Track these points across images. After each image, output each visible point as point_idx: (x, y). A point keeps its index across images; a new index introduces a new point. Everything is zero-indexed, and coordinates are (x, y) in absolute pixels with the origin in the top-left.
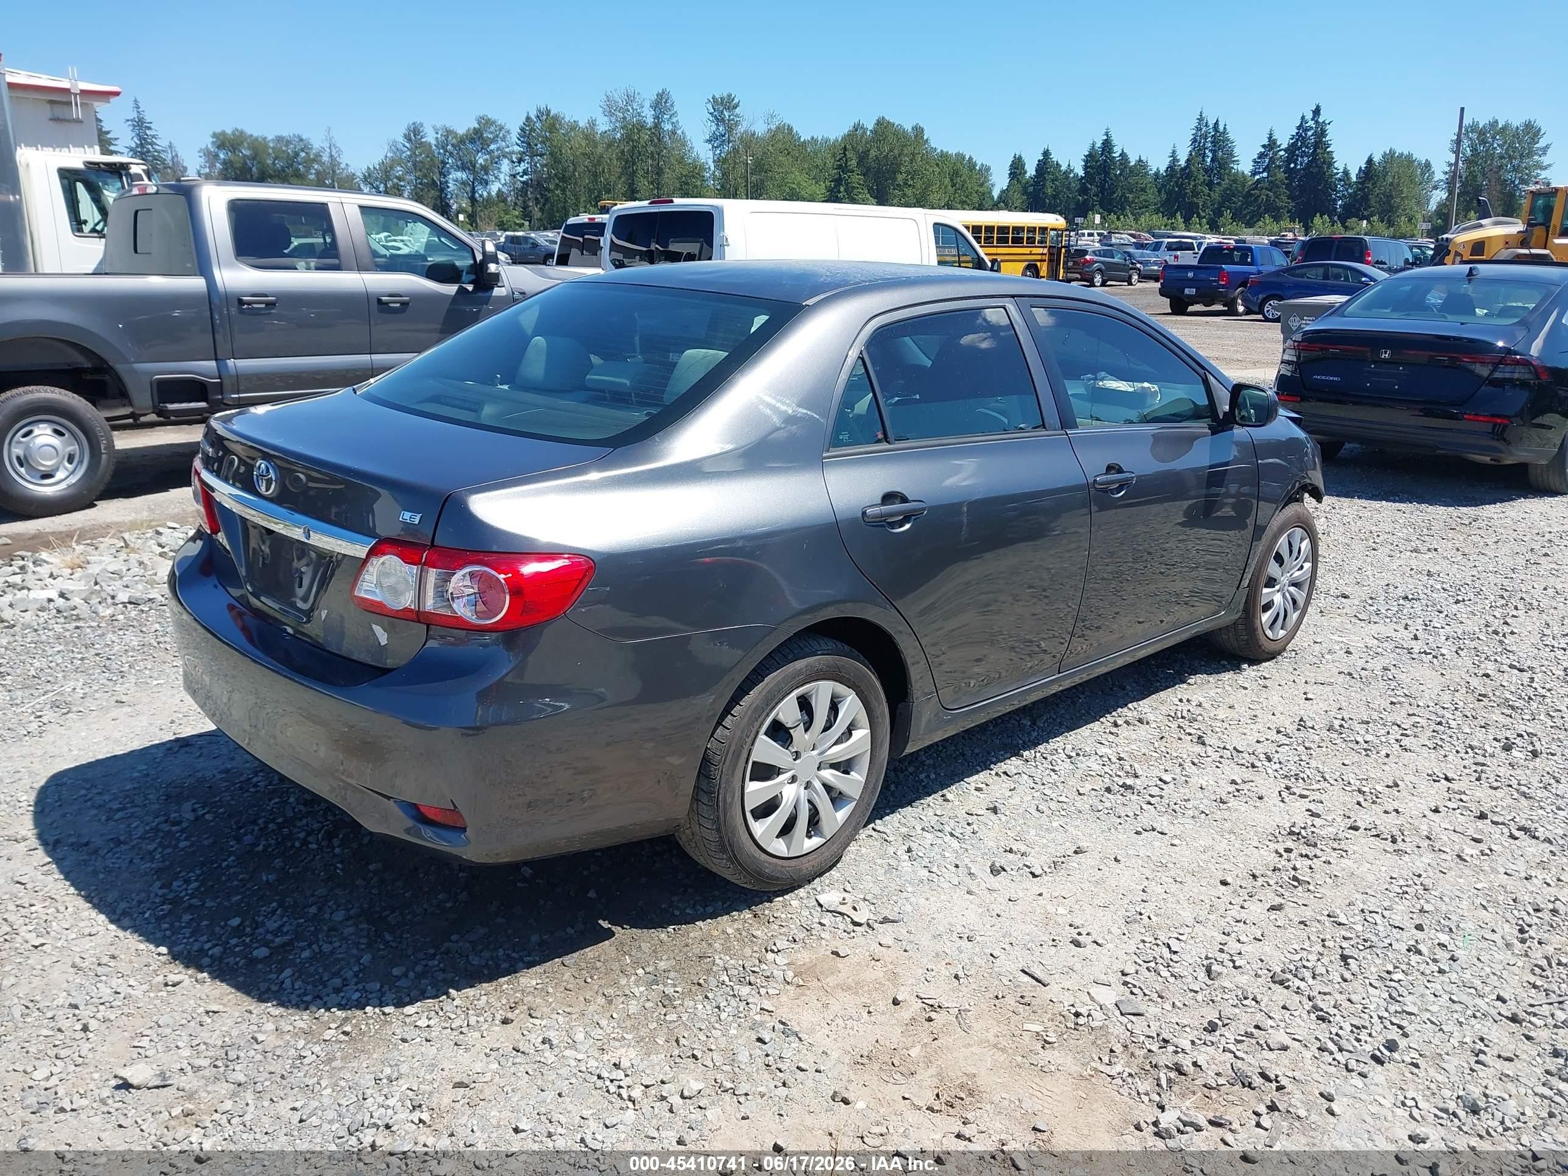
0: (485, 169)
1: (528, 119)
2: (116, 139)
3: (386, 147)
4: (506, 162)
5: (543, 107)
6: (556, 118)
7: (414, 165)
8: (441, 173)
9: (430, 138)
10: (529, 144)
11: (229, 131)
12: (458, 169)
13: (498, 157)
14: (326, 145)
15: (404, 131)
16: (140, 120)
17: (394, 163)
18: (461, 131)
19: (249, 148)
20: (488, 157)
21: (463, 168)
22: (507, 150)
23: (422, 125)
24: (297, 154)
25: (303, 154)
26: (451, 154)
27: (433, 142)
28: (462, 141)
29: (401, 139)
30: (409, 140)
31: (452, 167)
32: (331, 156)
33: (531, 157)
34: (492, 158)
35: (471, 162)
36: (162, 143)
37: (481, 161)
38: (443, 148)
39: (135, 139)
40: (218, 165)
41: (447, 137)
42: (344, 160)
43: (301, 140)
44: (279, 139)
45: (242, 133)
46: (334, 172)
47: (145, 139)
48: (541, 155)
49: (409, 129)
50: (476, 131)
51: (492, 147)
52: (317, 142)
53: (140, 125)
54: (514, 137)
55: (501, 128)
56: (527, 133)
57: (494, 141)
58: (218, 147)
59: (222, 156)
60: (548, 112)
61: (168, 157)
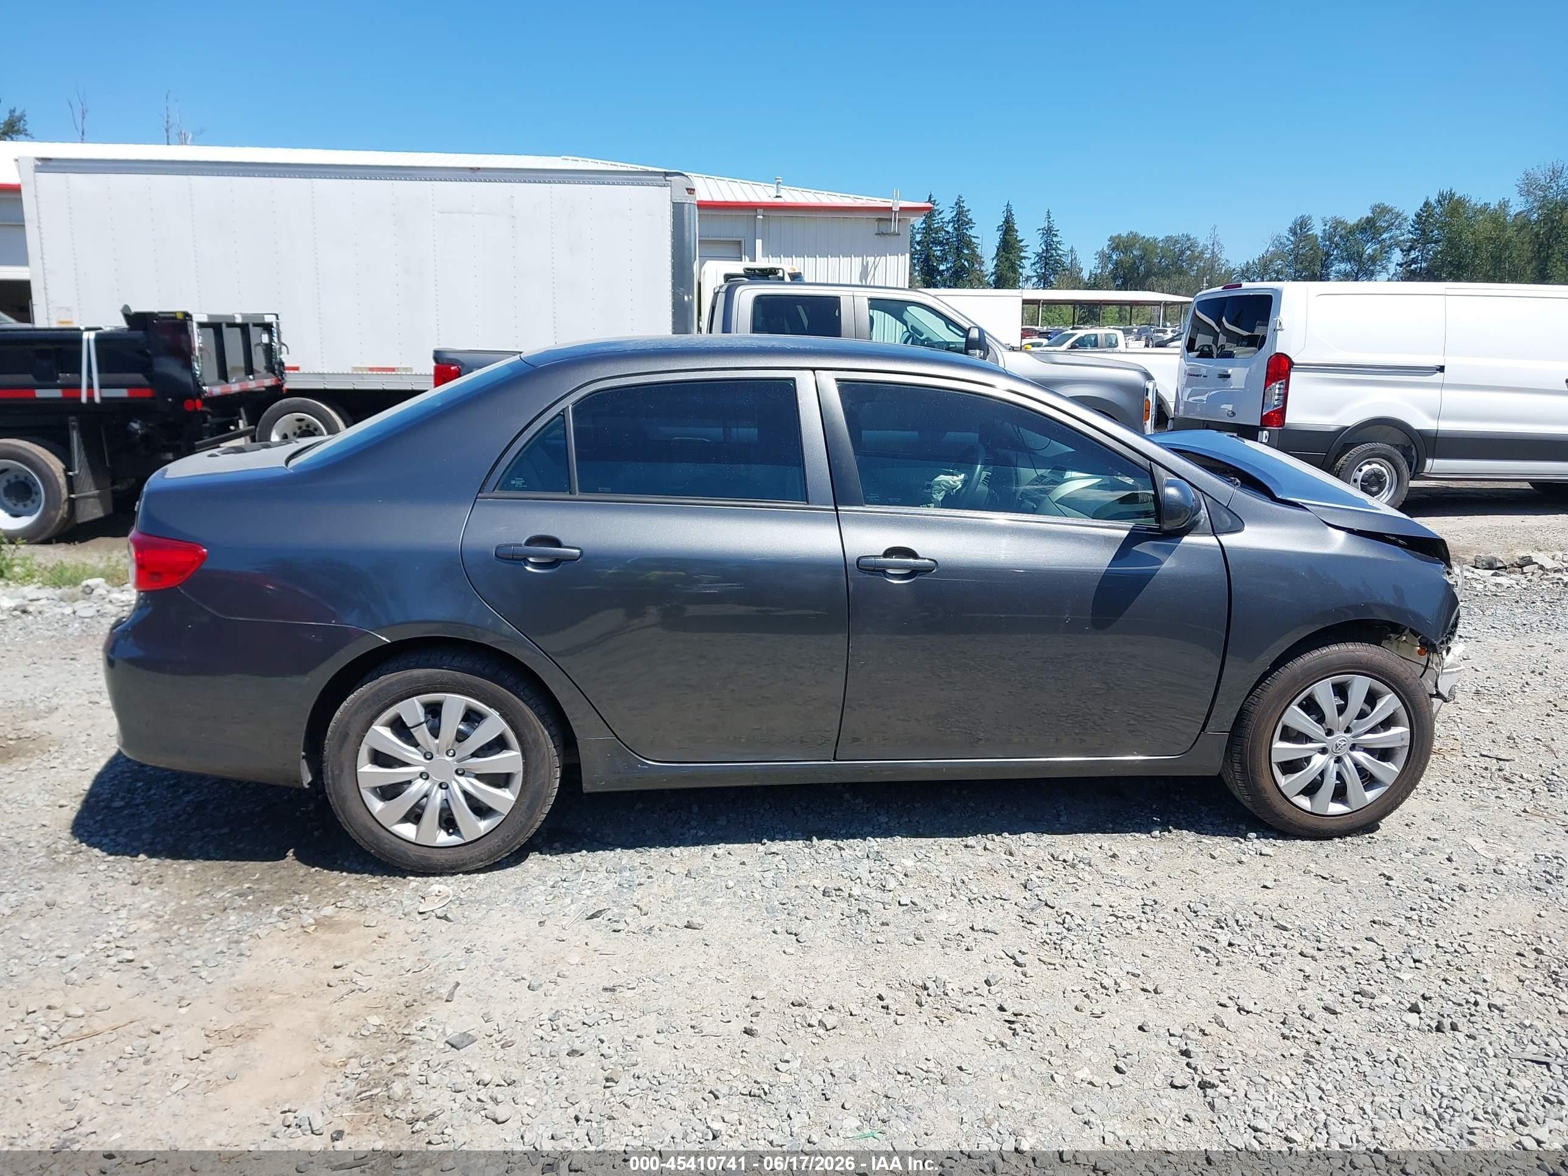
0: (1373, 259)
1: (1426, 204)
2: (1027, 246)
3: (1269, 241)
4: (1397, 250)
5: (1446, 190)
6: (1461, 202)
7: (1296, 258)
8: (1322, 266)
9: (1317, 229)
10: (1424, 231)
11: (1124, 234)
12: (1343, 260)
13: (1390, 247)
14: (1209, 243)
15: (1290, 225)
16: (1049, 228)
17: (1275, 256)
18: (1352, 220)
19: (1139, 249)
20: (1378, 246)
21: (1349, 259)
22: (1401, 238)
23: (1310, 218)
24: (1182, 253)
25: (1189, 252)
26: (1337, 246)
27: (1320, 234)
28: (1352, 232)
29: (1286, 234)
30: (1295, 234)
31: (1336, 259)
32: (1213, 252)
33: (1424, 244)
34: (1382, 248)
35: (1358, 252)
36: (1064, 248)
37: (1369, 251)
38: (1330, 239)
39: (1043, 246)
40: (1110, 265)
41: (1335, 228)
42: (1224, 256)
43: (1189, 240)
44: (1168, 239)
45: (1136, 236)
46: (1213, 267)
47: (1051, 245)
48: (1436, 242)
49: (1295, 223)
50: (1369, 221)
51: (1385, 236)
52: (1202, 239)
53: (1049, 232)
54: (1407, 226)
55: (1398, 215)
56: (1423, 219)
57: (1387, 229)
58: (1113, 250)
59: (1114, 257)
60: (1452, 195)
61: (1067, 261)
